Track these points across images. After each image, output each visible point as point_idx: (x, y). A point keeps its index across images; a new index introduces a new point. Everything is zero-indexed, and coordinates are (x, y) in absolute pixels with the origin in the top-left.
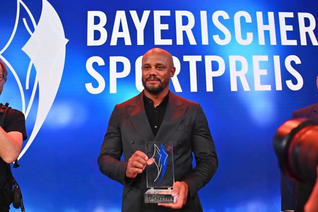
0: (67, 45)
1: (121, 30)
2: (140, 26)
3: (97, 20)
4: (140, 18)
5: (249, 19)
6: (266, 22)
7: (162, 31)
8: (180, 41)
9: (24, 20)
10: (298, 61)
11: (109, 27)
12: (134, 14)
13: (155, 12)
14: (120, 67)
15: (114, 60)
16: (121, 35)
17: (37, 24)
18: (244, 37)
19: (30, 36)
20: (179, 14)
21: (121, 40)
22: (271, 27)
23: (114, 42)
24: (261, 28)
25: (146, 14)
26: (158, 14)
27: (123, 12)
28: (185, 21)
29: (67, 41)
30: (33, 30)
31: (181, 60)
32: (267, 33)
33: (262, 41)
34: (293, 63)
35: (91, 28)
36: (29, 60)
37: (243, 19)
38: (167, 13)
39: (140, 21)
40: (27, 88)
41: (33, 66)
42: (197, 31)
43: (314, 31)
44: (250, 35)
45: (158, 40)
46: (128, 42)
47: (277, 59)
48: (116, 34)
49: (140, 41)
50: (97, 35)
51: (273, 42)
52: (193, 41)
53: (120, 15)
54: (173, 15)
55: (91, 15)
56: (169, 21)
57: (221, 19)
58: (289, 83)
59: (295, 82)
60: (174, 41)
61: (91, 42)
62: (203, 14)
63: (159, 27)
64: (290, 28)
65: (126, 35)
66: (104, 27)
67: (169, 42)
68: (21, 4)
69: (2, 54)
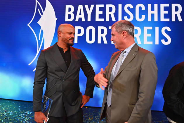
0: (56, 21)
1: (80, 14)
2: (89, 12)
3: (70, 10)
4: (89, 8)
5: (143, 8)
6: (153, 9)
8: (108, 19)
9: (39, 9)
10: (169, 29)
11: (75, 13)
12: (86, 6)
13: (97, 5)
14: (79, 31)
15: (77, 28)
16: (80, 16)
18: (140, 17)
19: (41, 17)
20: (108, 6)
21: (80, 19)
22: (156, 12)
23: (77, 20)
24: (150, 12)
25: (92, 6)
26: (98, 6)
27: (82, 6)
28: (111, 9)
29: (57, 19)
30: (42, 14)
31: (108, 28)
32: (153, 15)
33: (150, 19)
34: (166, 31)
35: (67, 13)
36: (41, 27)
37: (140, 8)
38: (102, 6)
39: (89, 10)
40: (39, 39)
41: (42, 30)
42: (116, 14)
43: (180, 14)
44: (143, 17)
45: (97, 19)
46: (83, 20)
47: (157, 28)
48: (78, 16)
49: (89, 19)
50: (70, 16)
51: (156, 19)
52: (114, 19)
53: (80, 7)
54: (105, 6)
55: (67, 7)
56: (103, 9)
57: (129, 8)
58: (163, 41)
59: (166, 40)
60: (105, 19)
61: (67, 19)
62: (120, 6)
63: (98, 13)
64: (166, 12)
65: (83, 17)
66: (73, 13)
67: (102, 20)
68: (37, 2)
69: (29, 25)
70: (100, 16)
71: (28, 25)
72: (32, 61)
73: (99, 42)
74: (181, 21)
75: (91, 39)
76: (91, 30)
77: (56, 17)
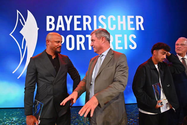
0: (38, 31)
1: (60, 24)
2: (68, 22)
3: (50, 20)
4: (68, 19)
5: (114, 19)
7: (78, 25)
8: (85, 29)
9: (20, 20)
10: (135, 37)
11: (56, 23)
12: (66, 17)
13: (75, 16)
16: (60, 26)
17: (26, 21)
18: (112, 27)
19: (23, 27)
20: (85, 17)
21: (60, 28)
22: (124, 22)
23: (57, 29)
24: (119, 23)
26: (76, 17)
27: (61, 16)
28: (87, 20)
29: (38, 29)
30: (24, 24)
31: (85, 36)
32: (122, 25)
33: (119, 29)
34: (132, 38)
35: (48, 23)
36: (23, 37)
37: (112, 19)
38: (80, 17)
40: (22, 48)
41: (25, 39)
42: (92, 24)
43: (142, 24)
44: (114, 26)
45: (76, 29)
46: (63, 29)
47: (126, 36)
48: (58, 26)
49: (68, 29)
50: (51, 26)
51: (124, 29)
52: (90, 29)
53: (60, 18)
54: (82, 17)
55: (48, 18)
56: (81, 20)
57: (102, 19)
58: (131, 46)
59: (133, 46)
60: (82, 29)
61: (48, 29)
62: (95, 17)
63: (76, 23)
64: (132, 23)
65: (62, 26)
66: (54, 23)
67: (80, 29)
68: (19, 13)
69: (12, 34)
70: (78, 26)
71: (10, 34)
72: (16, 69)
73: (78, 49)
74: (144, 30)
75: (70, 46)
76: (70, 39)
77: (38, 27)
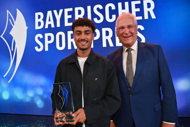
1: (50, 20)
2: (58, 18)
3: (39, 17)
4: (58, 13)
5: (113, 7)
6: (123, 8)
7: (69, 19)
9: (10, 20)
10: (142, 28)
11: (45, 20)
12: (55, 12)
13: (65, 10)
14: (49, 38)
15: (47, 35)
16: (50, 23)
17: (15, 21)
18: (111, 18)
19: (13, 27)
20: (77, 9)
21: (50, 25)
23: (47, 27)
25: (61, 11)
26: (67, 10)
27: (51, 11)
29: (27, 28)
30: (13, 24)
34: (139, 30)
35: (37, 20)
36: (13, 38)
37: (110, 8)
38: (71, 9)
40: (12, 50)
41: (14, 40)
43: (153, 10)
44: (114, 16)
45: (67, 24)
46: (53, 26)
48: (48, 23)
49: (58, 25)
50: (39, 24)
53: (49, 13)
54: (74, 10)
55: (37, 14)
56: (72, 13)
57: (98, 9)
59: (140, 40)
61: (37, 27)
62: (89, 8)
63: (67, 17)
64: (138, 10)
65: (52, 23)
66: (42, 20)
68: (8, 13)
69: (3, 36)
71: (1, 36)
72: (7, 72)
73: (70, 47)
74: (155, 18)
75: (61, 45)
76: (60, 36)
77: (27, 26)
